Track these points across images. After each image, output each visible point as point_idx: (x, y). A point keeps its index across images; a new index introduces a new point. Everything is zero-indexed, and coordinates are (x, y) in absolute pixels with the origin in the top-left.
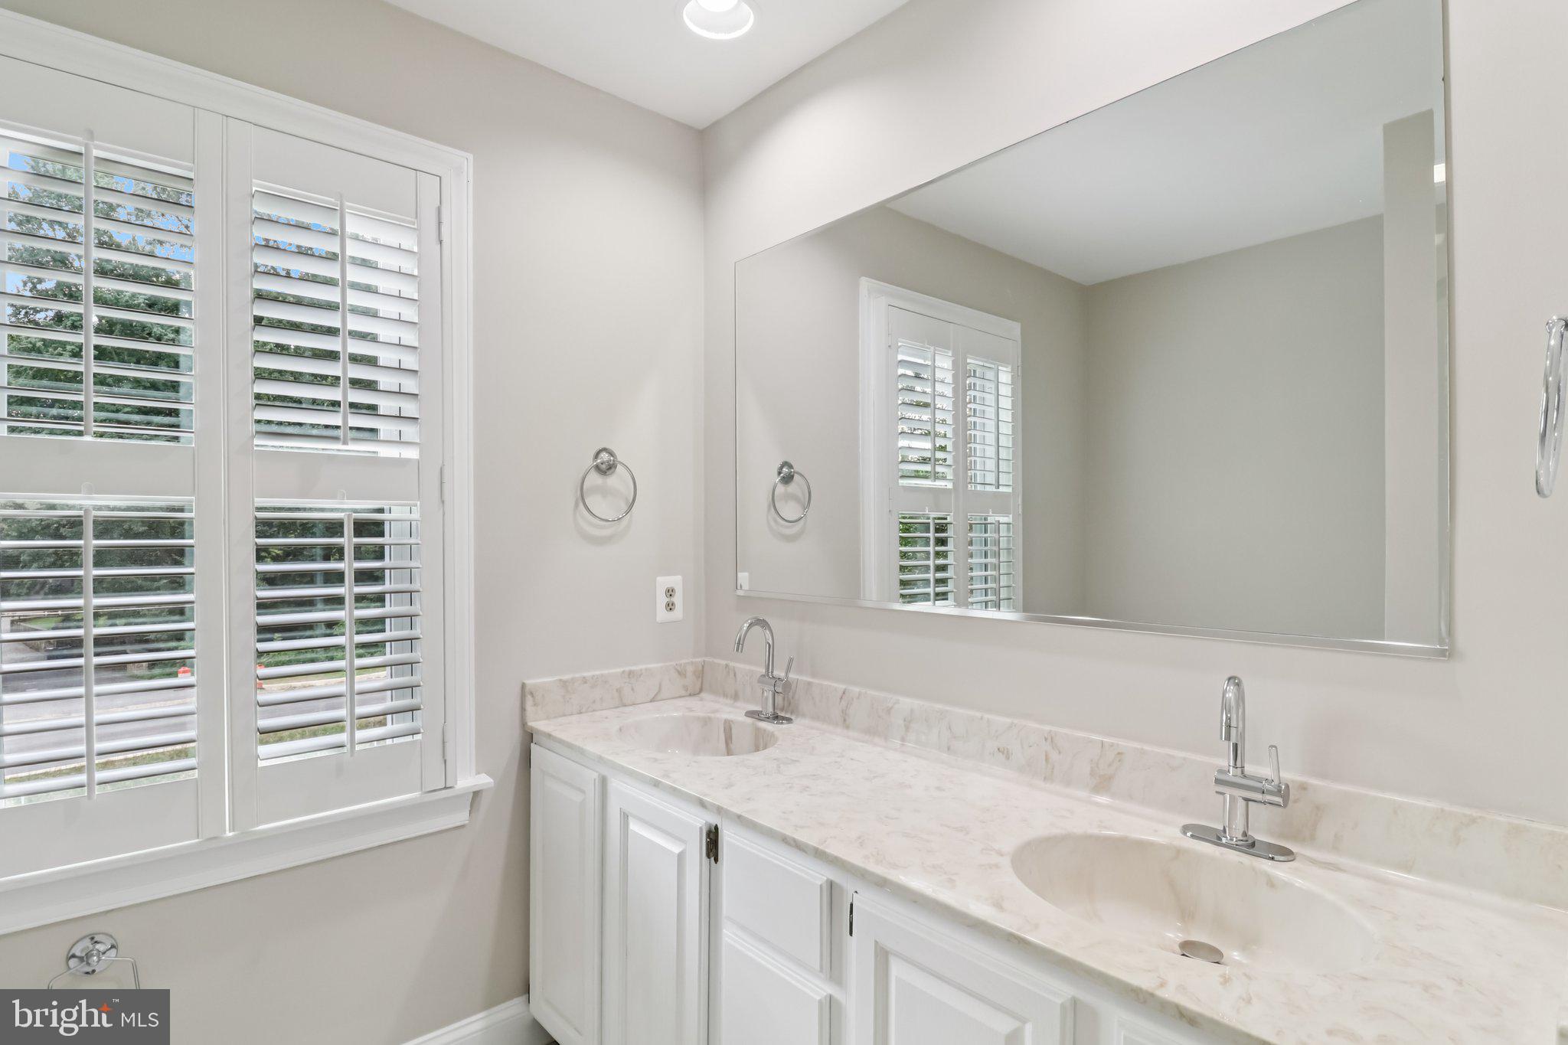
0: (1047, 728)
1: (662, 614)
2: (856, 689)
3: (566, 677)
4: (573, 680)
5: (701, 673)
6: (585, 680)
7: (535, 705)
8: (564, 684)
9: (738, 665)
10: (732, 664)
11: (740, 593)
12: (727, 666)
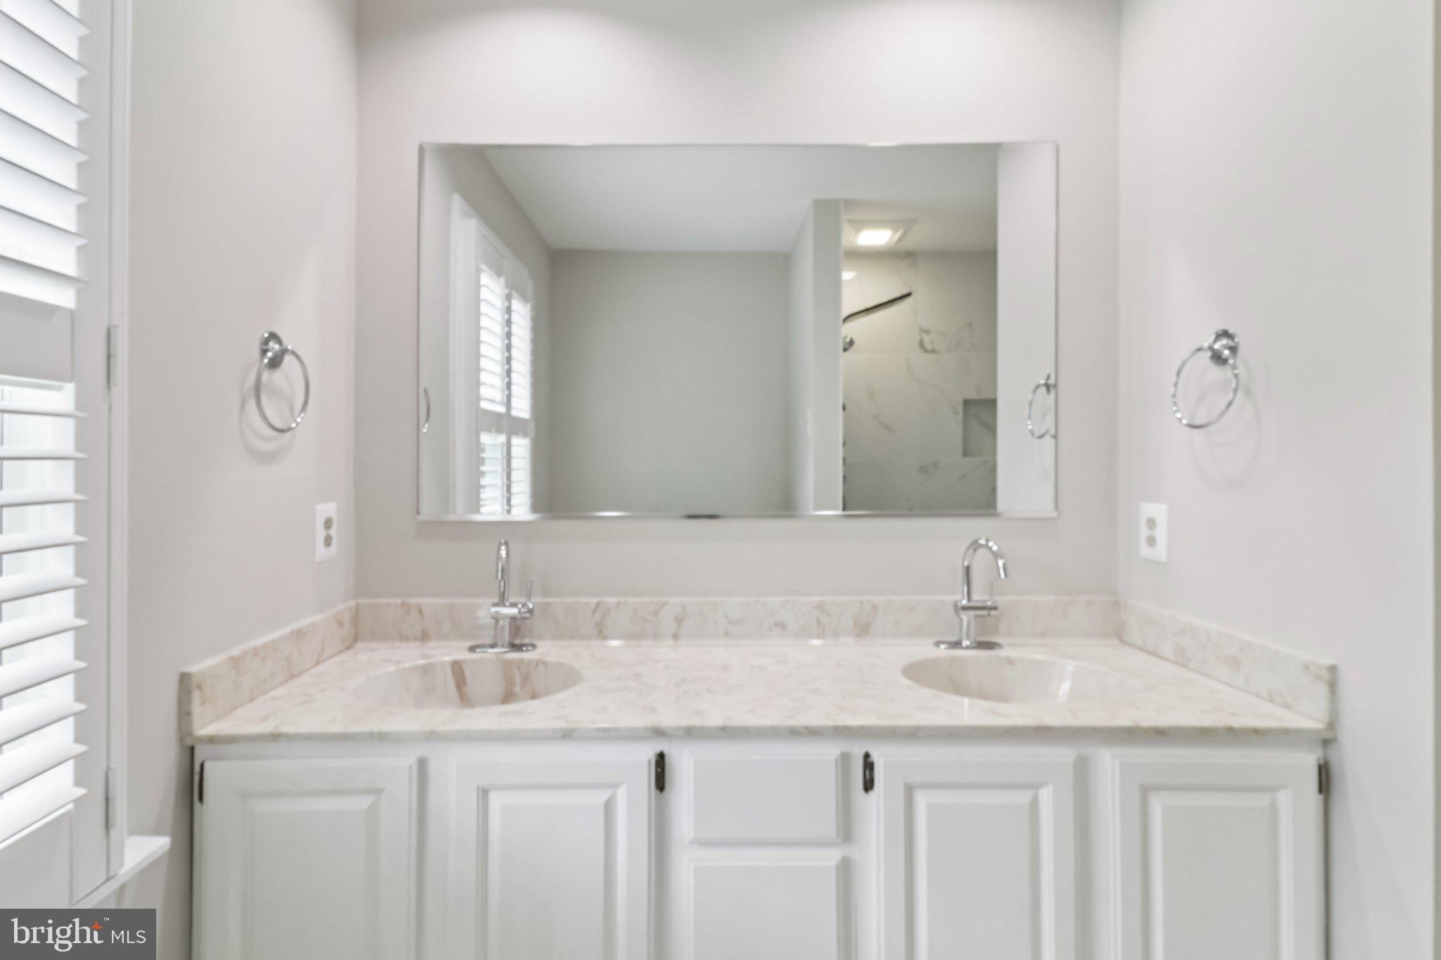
0: (816, 599)
1: (321, 551)
2: (614, 600)
3: (236, 652)
4: (245, 654)
5: (356, 619)
6: (256, 651)
7: (203, 703)
8: (235, 662)
9: (422, 601)
10: (412, 601)
11: (420, 518)
12: (403, 604)
